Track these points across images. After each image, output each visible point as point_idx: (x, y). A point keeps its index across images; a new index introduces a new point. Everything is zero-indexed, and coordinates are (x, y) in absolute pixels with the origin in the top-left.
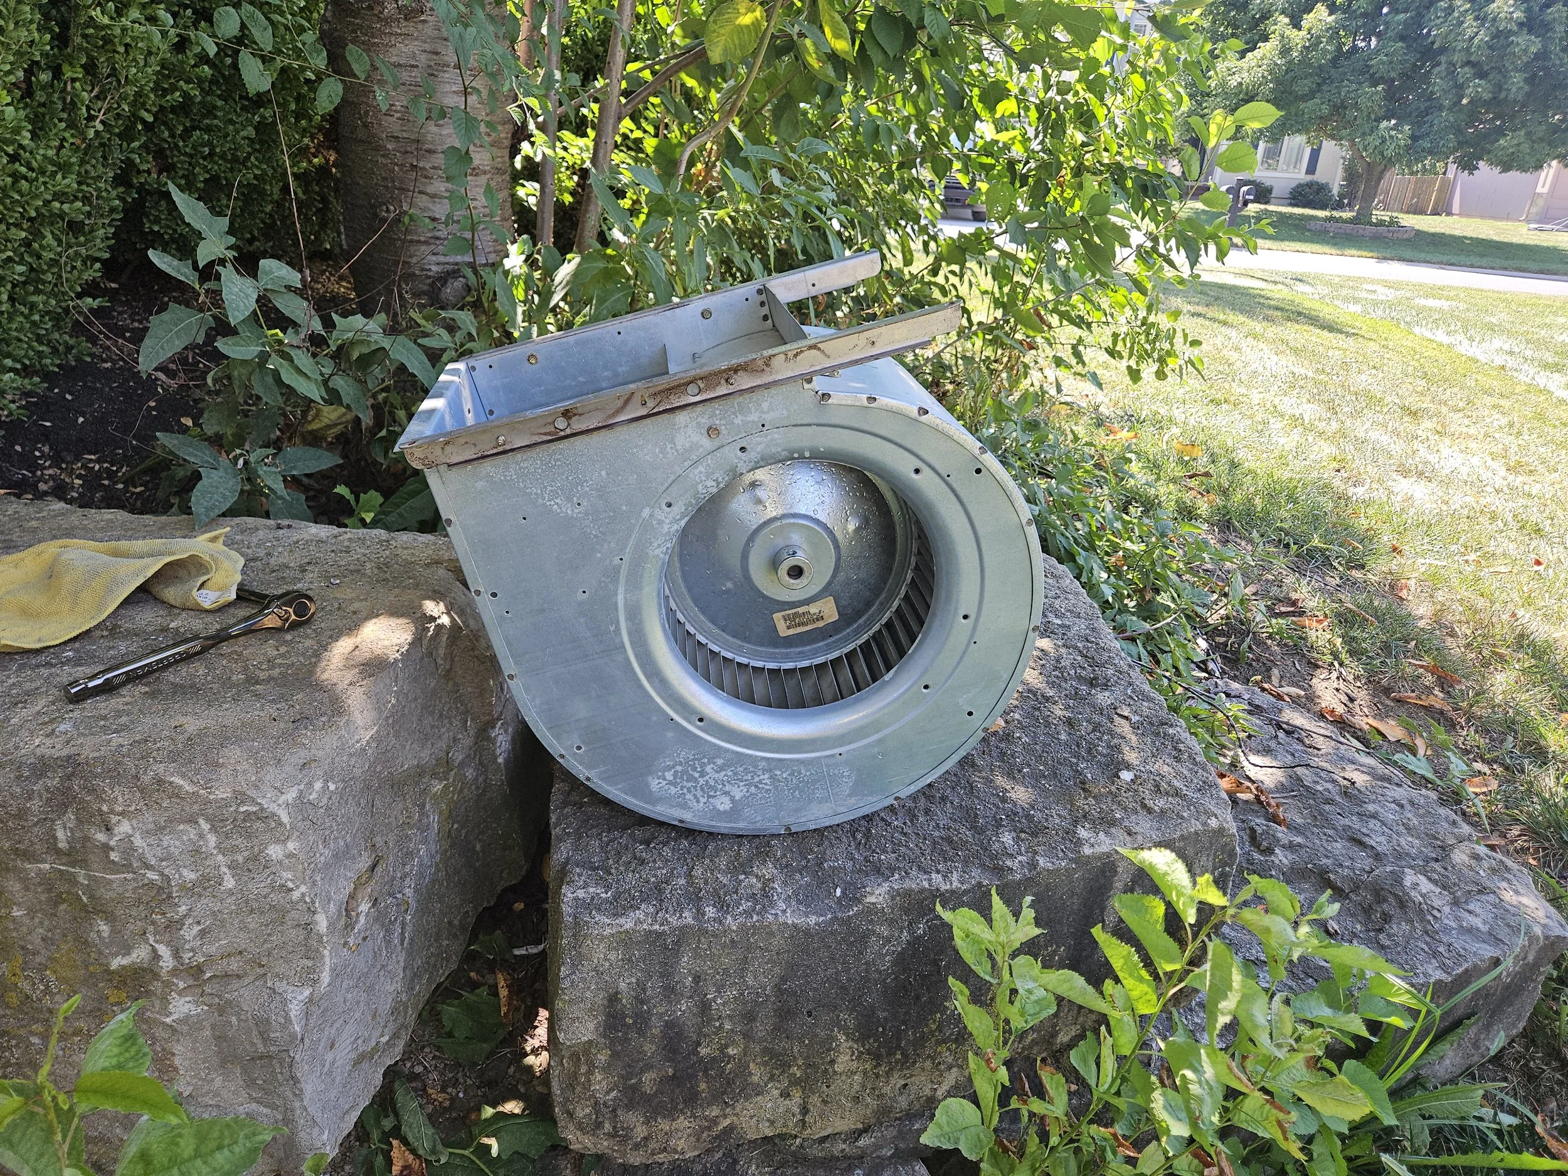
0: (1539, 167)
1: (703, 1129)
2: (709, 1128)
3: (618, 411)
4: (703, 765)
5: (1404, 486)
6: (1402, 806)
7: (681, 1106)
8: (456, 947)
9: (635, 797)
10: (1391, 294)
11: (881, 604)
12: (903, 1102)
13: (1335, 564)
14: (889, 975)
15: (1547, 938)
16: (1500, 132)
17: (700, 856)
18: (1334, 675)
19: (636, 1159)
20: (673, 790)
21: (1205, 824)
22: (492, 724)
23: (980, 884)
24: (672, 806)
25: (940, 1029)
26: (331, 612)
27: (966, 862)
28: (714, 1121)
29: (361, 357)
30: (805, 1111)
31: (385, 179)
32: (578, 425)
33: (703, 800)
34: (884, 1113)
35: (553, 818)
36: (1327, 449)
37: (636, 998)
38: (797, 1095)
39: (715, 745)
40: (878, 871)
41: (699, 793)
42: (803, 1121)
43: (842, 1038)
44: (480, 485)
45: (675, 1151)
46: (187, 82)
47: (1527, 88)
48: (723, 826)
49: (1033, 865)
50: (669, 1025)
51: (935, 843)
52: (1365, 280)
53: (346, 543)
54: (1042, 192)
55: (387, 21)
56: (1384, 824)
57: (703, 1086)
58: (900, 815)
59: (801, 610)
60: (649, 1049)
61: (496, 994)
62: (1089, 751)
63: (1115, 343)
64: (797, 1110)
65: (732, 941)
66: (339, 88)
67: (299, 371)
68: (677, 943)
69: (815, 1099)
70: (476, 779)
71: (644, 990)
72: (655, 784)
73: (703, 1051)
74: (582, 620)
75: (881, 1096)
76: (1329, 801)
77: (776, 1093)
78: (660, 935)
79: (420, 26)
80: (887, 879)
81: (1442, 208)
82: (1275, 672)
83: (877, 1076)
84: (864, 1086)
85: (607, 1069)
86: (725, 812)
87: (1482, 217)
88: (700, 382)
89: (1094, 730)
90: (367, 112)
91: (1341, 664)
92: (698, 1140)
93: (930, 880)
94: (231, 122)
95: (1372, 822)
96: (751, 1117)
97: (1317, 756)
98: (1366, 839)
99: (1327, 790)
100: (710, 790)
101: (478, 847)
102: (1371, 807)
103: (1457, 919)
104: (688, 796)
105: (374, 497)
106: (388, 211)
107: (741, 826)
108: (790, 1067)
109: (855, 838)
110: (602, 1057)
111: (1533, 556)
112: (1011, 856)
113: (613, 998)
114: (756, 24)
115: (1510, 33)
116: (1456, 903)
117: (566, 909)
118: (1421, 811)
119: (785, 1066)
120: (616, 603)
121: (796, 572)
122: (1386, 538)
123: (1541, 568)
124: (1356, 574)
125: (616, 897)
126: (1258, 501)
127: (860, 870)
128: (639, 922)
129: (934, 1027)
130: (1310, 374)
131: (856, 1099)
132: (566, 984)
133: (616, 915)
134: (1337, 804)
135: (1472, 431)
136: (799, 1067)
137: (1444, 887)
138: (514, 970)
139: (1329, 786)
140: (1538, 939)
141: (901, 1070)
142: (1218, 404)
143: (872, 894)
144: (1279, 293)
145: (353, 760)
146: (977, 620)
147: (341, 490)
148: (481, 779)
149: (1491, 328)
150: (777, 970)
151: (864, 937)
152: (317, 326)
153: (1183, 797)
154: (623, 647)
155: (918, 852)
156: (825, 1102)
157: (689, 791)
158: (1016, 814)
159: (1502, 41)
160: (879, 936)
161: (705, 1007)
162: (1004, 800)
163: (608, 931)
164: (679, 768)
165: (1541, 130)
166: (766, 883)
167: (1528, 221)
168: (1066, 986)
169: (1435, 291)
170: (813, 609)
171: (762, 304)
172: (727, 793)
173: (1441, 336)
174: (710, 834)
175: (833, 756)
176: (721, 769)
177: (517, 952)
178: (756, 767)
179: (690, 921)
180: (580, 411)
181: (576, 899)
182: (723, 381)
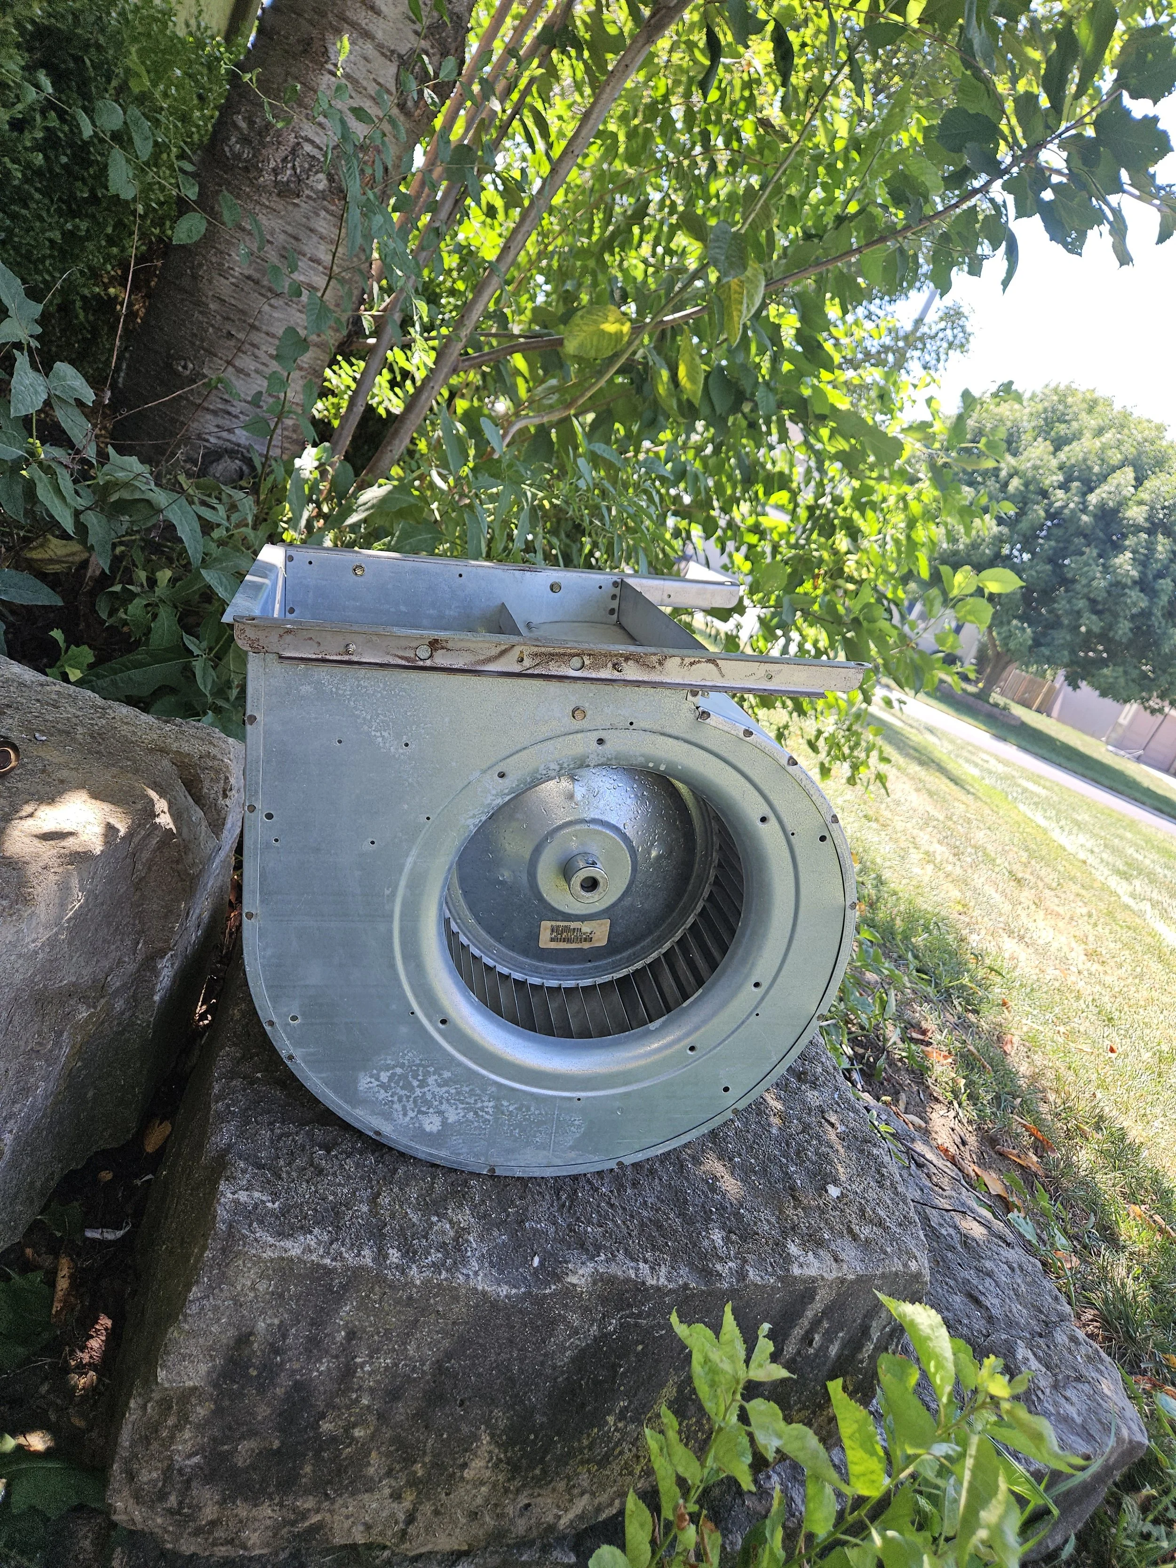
0: (1126, 701)
1: (286, 1522)
2: (293, 1523)
3: (490, 660)
4: (427, 1074)
5: (1010, 946)
6: (1013, 1270)
7: (272, 1489)
8: (26, 1214)
9: (336, 1092)
10: (1000, 768)
11: (653, 941)
12: (521, 1526)
13: (956, 1002)
14: (563, 1373)
15: (1131, 1441)
16: (1104, 663)
17: (388, 1180)
18: (952, 1114)
19: (188, 1546)
20: (382, 1095)
21: (905, 1265)
22: (162, 953)
23: (686, 1286)
24: (373, 1113)
25: (590, 1447)
26: (32, 773)
27: (674, 1257)
28: (304, 1515)
29: (120, 501)
30: (411, 1519)
31: (195, 335)
32: (441, 659)
33: (411, 1114)
34: (497, 1536)
35: (216, 1088)
36: (955, 894)
37: (272, 1345)
38: (409, 1498)
39: (449, 1055)
40: (582, 1246)
41: (410, 1105)
42: (404, 1533)
43: (486, 1439)
44: (306, 689)
45: (245, 1548)
46: (13, 161)
47: (1130, 635)
48: (423, 1150)
49: (741, 1275)
50: (298, 1386)
51: (642, 1224)
52: (979, 748)
53: (54, 696)
54: (797, 581)
55: (260, 189)
56: (997, 1285)
57: (308, 1469)
58: (606, 1180)
59: (573, 925)
60: (263, 1411)
61: (51, 1283)
62: (798, 1153)
63: (817, 737)
64: (402, 1516)
65: (410, 1298)
66: (203, 227)
67: (58, 491)
68: (344, 1287)
69: (427, 1508)
70: (123, 1013)
71: (284, 1337)
72: (365, 1082)
73: (326, 1426)
74: (357, 873)
75: (500, 1516)
76: (952, 1248)
77: (387, 1491)
78: (329, 1272)
79: (290, 208)
80: (592, 1258)
81: (1044, 709)
82: (903, 1097)
83: (506, 1491)
84: (487, 1501)
85: (200, 1428)
86: (430, 1134)
87: (1074, 727)
88: (586, 658)
89: (803, 1132)
90: (201, 265)
91: (960, 1104)
92: (275, 1535)
93: (637, 1269)
94: (41, 219)
95: (988, 1280)
96: (347, 1517)
97: (941, 1196)
98: (982, 1298)
99: (950, 1235)
100: (423, 1105)
101: (90, 1094)
102: (988, 1264)
103: (1056, 1404)
104: (397, 1106)
105: (86, 654)
106: (185, 367)
107: (442, 1154)
108: (415, 1462)
109: (559, 1199)
110: (201, 1412)
111: (1107, 1043)
112: (721, 1259)
113: (243, 1340)
114: (619, 335)
115: (1125, 586)
116: (1055, 1387)
117: (222, 1213)
118: (1029, 1279)
119: (409, 1461)
120: (403, 865)
121: (591, 884)
122: (997, 992)
123: (1113, 1055)
124: (972, 1017)
125: (285, 1211)
126: (898, 922)
127: (563, 1240)
128: (308, 1250)
129: (585, 1442)
130: (941, 818)
131: (473, 1515)
132: (194, 1309)
133: (281, 1235)
134: (957, 1253)
135: (1061, 910)
136: (424, 1464)
137: (1048, 1367)
138: (79, 1255)
139: (952, 1231)
140: (1123, 1441)
141: (532, 1488)
142: (869, 820)
143: (574, 1273)
144: (916, 737)
145: (20, 961)
146: (767, 992)
147: (57, 634)
148: (127, 1014)
149: (1077, 823)
150: (446, 1343)
151: (553, 1323)
152: (91, 453)
153: (886, 1229)
154: (391, 916)
155: (625, 1231)
156: (436, 1513)
157: (400, 1100)
158: (724, 1209)
159: (1119, 590)
160: (568, 1325)
161: (348, 1372)
162: (713, 1189)
163: (269, 1254)
164: (399, 1071)
165: (1135, 674)
166: (461, 1233)
167: (1107, 743)
168: (797, 1445)
169: (1036, 779)
170: (586, 928)
171: (614, 597)
172: (440, 1113)
173: (1038, 818)
174: (402, 1154)
175: (570, 1099)
176: (446, 1083)
177: (89, 1234)
178: (484, 1090)
179: (369, 1261)
180: (450, 645)
181: (237, 1202)
182: (610, 665)
